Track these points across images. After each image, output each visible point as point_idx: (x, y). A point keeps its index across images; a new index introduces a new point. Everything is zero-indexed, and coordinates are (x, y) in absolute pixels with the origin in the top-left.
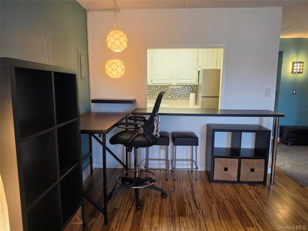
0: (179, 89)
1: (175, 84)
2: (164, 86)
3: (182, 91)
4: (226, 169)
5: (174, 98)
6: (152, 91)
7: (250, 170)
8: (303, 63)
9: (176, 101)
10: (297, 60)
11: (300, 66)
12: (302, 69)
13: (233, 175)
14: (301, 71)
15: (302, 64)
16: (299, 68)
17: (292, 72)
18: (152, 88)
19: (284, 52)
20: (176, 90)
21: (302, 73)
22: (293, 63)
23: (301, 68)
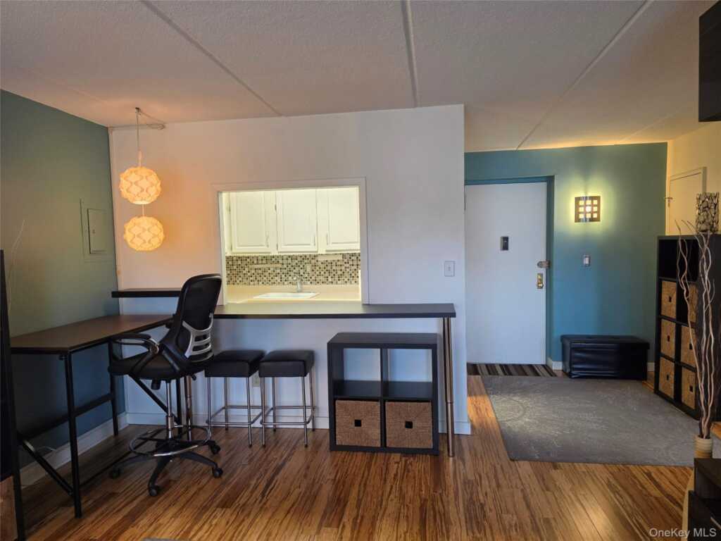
0: (338, 261)
1: (324, 253)
2: (308, 257)
3: (345, 265)
4: (358, 423)
5: (330, 280)
6: (285, 266)
7: (404, 424)
8: (598, 198)
9: (334, 286)
10: (586, 193)
11: (592, 205)
12: (598, 212)
13: (372, 434)
14: (595, 216)
15: (595, 202)
16: (589, 209)
17: (577, 220)
18: (285, 262)
19: (555, 178)
20: (334, 264)
21: (598, 219)
22: (578, 199)
23: (595, 209)
